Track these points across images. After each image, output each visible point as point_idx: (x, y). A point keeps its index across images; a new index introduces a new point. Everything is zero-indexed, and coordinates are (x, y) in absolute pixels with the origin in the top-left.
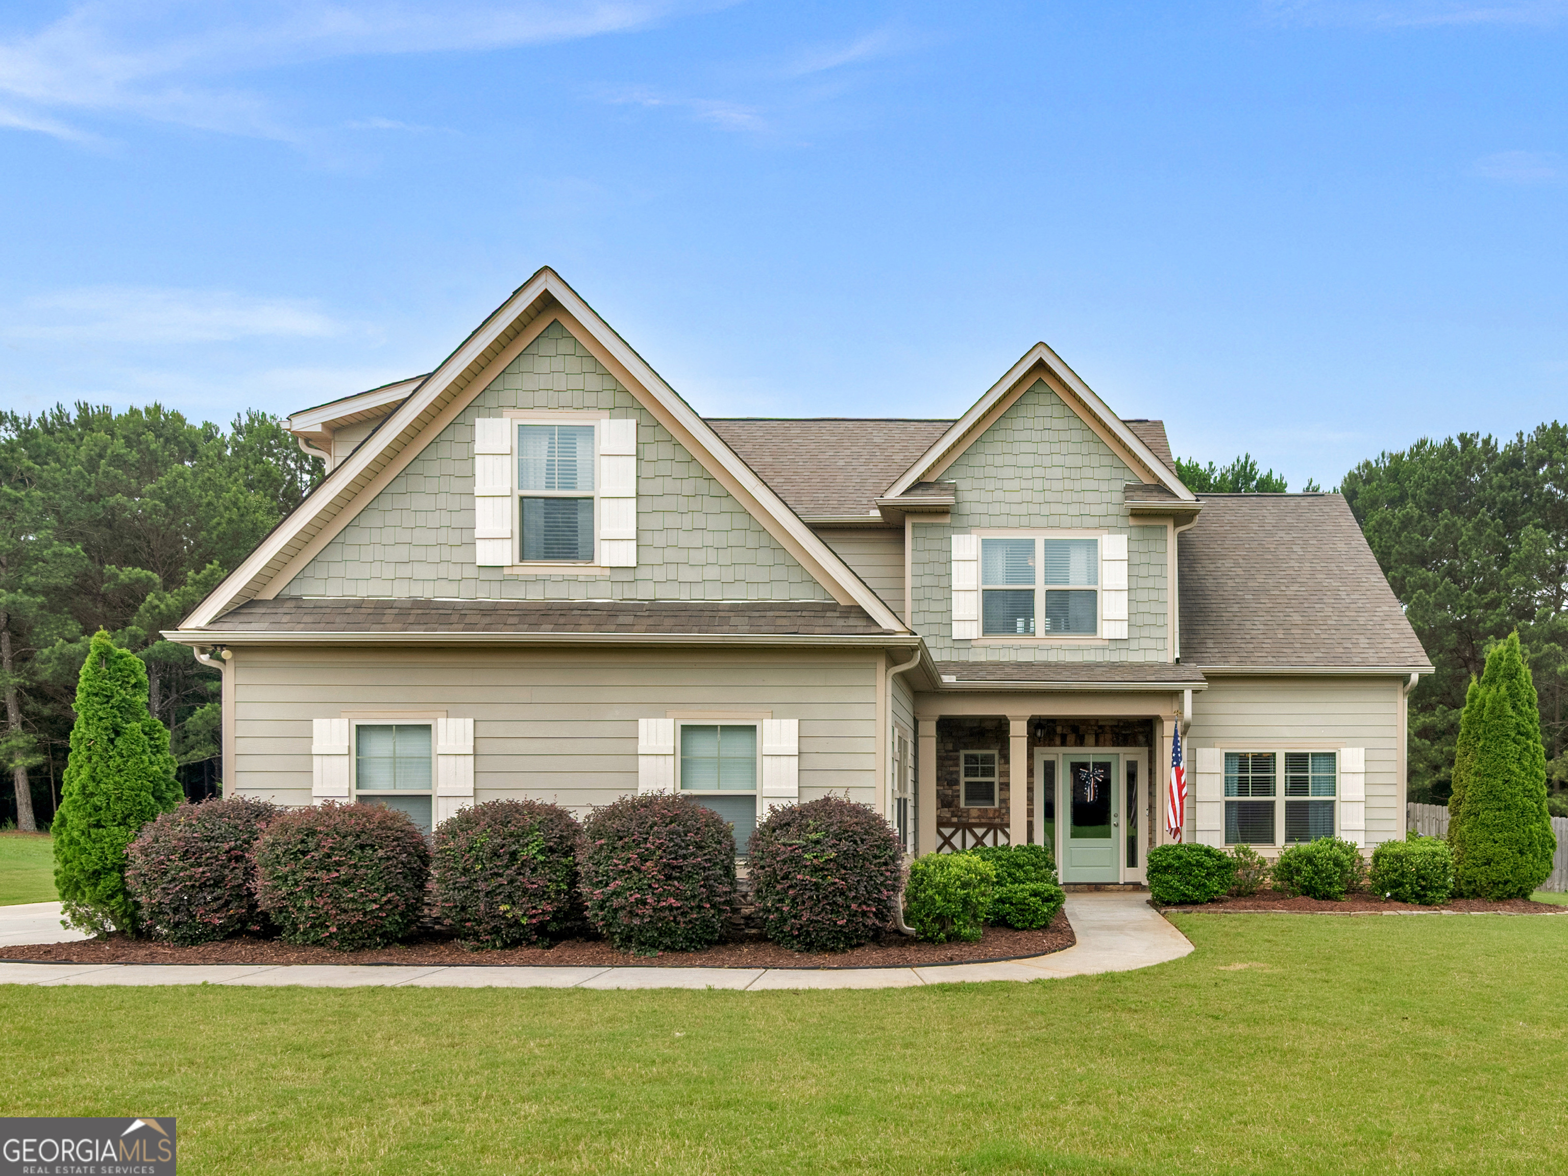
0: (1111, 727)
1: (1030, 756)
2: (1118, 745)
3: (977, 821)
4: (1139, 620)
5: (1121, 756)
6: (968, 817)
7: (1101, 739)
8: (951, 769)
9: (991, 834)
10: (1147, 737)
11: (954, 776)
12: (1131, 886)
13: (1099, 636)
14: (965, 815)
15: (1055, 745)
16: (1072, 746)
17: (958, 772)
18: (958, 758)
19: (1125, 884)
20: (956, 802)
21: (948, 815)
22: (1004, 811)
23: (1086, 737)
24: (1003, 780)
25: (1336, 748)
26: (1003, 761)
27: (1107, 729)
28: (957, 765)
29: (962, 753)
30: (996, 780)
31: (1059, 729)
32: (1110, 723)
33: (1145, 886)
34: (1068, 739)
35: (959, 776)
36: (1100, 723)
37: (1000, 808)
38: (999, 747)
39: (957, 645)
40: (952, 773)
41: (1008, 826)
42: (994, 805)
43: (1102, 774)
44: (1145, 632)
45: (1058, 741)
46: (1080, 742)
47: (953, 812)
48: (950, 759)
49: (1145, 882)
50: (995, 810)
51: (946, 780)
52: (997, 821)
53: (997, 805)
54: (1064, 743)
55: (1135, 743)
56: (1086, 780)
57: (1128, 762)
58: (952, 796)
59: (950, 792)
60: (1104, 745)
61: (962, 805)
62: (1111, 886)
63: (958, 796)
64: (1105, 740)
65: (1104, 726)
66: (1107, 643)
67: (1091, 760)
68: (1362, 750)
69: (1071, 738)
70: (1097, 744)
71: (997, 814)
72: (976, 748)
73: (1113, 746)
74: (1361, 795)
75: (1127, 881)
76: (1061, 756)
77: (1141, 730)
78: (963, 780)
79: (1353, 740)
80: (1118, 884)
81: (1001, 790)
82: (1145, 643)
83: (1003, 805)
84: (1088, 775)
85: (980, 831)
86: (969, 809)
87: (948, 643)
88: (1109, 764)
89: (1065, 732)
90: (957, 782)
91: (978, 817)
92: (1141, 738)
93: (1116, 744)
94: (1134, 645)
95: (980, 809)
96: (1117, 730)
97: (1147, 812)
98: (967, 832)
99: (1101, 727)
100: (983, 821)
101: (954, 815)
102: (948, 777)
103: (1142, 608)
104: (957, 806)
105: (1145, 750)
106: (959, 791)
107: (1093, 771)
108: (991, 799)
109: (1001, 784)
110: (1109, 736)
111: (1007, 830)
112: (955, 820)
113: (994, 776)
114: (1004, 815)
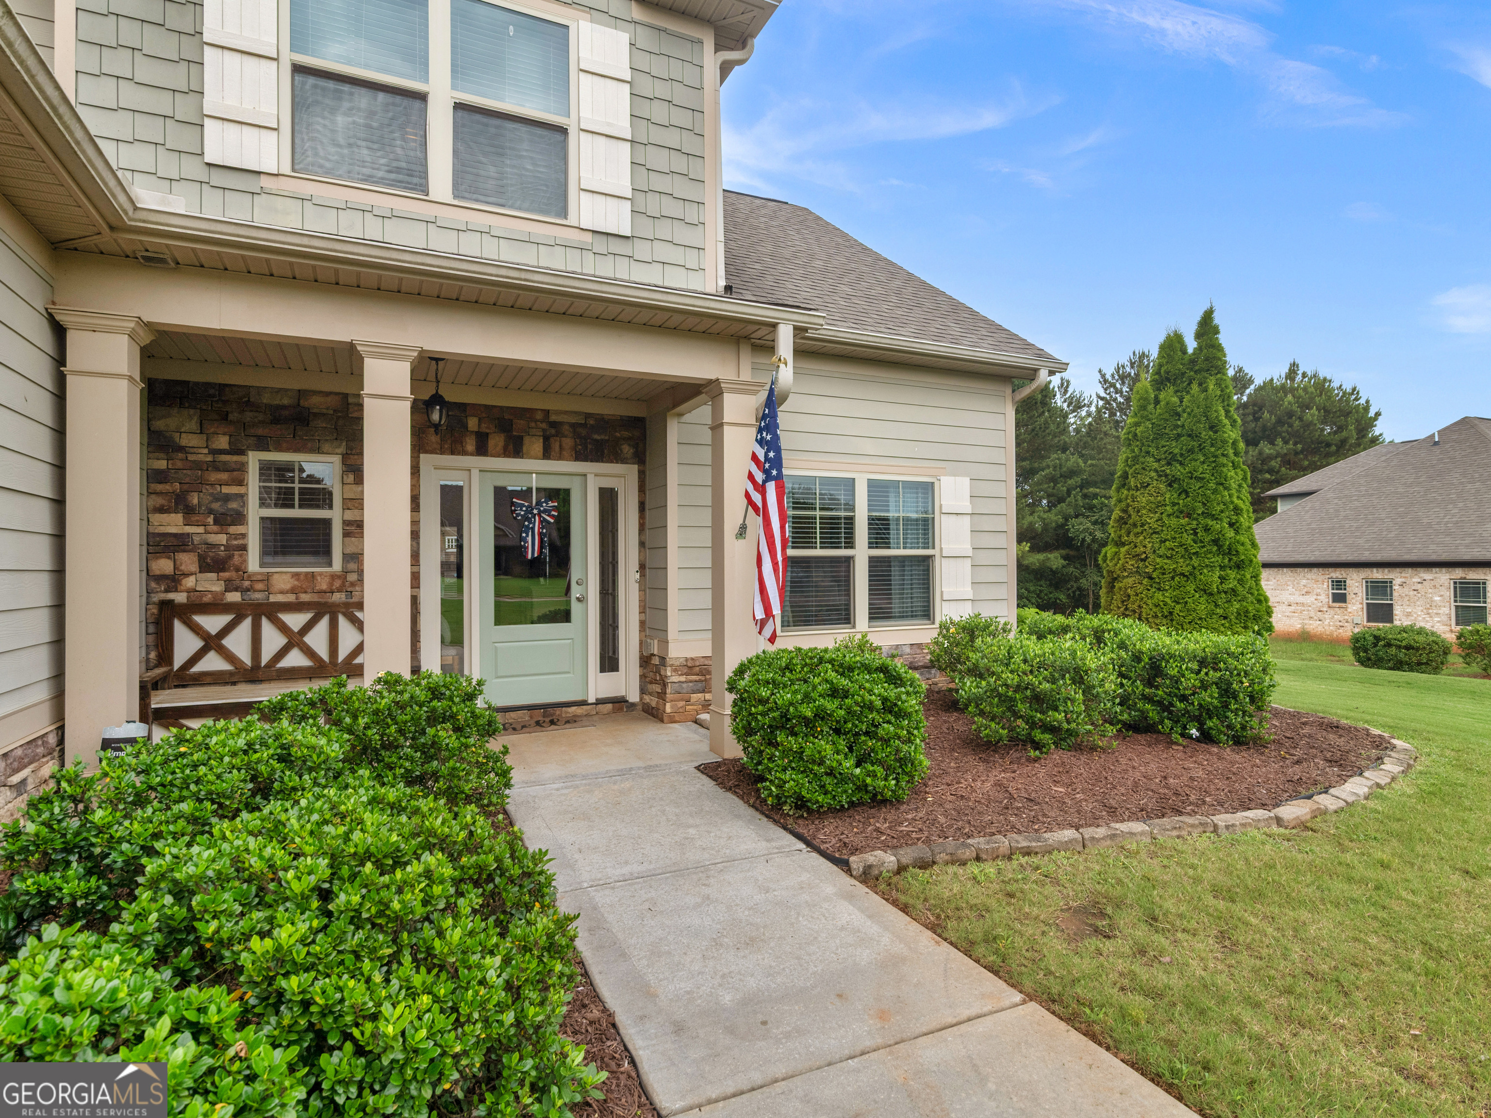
0: (573, 426)
1: (415, 471)
2: (585, 459)
3: (291, 598)
4: (653, 205)
5: (590, 478)
6: (268, 590)
7: (556, 446)
8: (226, 490)
9: (323, 625)
10: (636, 446)
11: (233, 505)
12: (610, 706)
13: (572, 220)
14: (260, 586)
15: (464, 453)
16: (498, 456)
17: (242, 497)
18: (242, 468)
19: (600, 702)
20: (236, 560)
21: (218, 587)
22: (352, 577)
23: (527, 440)
24: (350, 515)
25: (935, 476)
26: (351, 478)
27: (566, 429)
28: (241, 482)
29: (254, 460)
30: (336, 515)
31: (472, 423)
32: (573, 420)
33: (633, 705)
34: (491, 443)
35: (244, 504)
36: (553, 418)
37: (345, 572)
38: (342, 449)
39: (218, 178)
40: (227, 498)
41: (360, 606)
42: (330, 565)
43: (555, 508)
44: (664, 230)
45: (470, 446)
46: (515, 449)
47: (228, 581)
48: (225, 468)
49: (634, 697)
50: (333, 577)
51: (210, 512)
52: (338, 597)
53: (337, 565)
54: (482, 450)
55: (616, 457)
56: (526, 518)
57: (601, 489)
58: (228, 547)
59: (222, 539)
60: (560, 458)
61: (253, 563)
62: (573, 710)
63: (244, 548)
64: (561, 448)
65: (561, 423)
66: (588, 237)
67: (534, 482)
68: (966, 481)
69: (497, 441)
70: (547, 454)
71: (337, 584)
72: (287, 450)
73: (577, 459)
74: (966, 548)
75: (600, 696)
76: (475, 473)
77: (626, 434)
78: (255, 512)
79: (955, 465)
80: (584, 703)
81: (346, 535)
82: (663, 252)
83: (352, 566)
84: (530, 509)
85: (295, 621)
86: (269, 575)
87: (192, 168)
88: (567, 492)
89: (484, 429)
90: (239, 518)
91: (293, 591)
92: (627, 450)
93: (579, 456)
94: (642, 250)
95: (296, 575)
96: (584, 432)
97: (638, 576)
98: (265, 622)
99: (554, 425)
100: (305, 598)
101: (230, 587)
102: (216, 506)
103: (659, 183)
104: (241, 569)
105: (632, 471)
106: (244, 536)
107: (539, 503)
108: (324, 551)
109: (346, 523)
110: (568, 442)
111: (359, 614)
112: (234, 597)
113: (331, 507)
114: (353, 584)
